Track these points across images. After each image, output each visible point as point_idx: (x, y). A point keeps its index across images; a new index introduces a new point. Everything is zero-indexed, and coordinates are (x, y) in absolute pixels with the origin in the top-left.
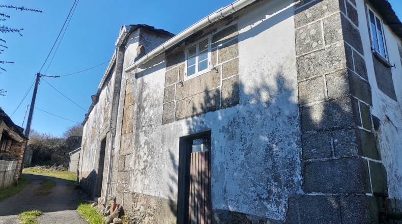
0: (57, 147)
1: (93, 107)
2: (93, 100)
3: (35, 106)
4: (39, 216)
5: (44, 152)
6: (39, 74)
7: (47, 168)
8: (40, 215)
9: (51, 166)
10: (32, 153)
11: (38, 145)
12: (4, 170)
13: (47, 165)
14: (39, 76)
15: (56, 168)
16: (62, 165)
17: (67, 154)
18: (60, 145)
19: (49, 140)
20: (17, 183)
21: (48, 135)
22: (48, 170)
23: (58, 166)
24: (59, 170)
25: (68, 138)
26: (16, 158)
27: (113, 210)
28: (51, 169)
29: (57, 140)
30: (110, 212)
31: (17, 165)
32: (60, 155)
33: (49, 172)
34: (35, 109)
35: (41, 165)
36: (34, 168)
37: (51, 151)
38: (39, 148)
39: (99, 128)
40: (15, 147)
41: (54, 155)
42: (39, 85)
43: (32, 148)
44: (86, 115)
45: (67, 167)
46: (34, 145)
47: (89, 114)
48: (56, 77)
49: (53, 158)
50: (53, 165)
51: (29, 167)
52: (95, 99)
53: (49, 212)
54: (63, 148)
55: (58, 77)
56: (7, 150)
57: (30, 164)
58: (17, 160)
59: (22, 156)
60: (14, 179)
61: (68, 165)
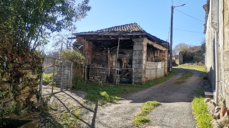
0: (196, 52)
1: (208, 16)
2: (205, 10)
3: (173, 27)
4: (156, 106)
5: (189, 55)
6: (172, 6)
7: (192, 64)
8: (158, 105)
9: (194, 62)
10: (182, 56)
11: (185, 51)
12: (155, 68)
13: (192, 63)
14: (172, 8)
15: (197, 64)
16: (201, 62)
17: (203, 55)
18: (198, 50)
19: (191, 48)
20: (166, 75)
21: (190, 45)
22: (192, 65)
23: (198, 63)
24: (199, 65)
25: (202, 45)
26: (164, 60)
27: (223, 116)
28: (194, 65)
29: (196, 47)
30: (219, 116)
31: (165, 65)
32: (199, 56)
33: (193, 67)
34: (173, 30)
35: (188, 62)
36: (185, 64)
37: (193, 54)
38: (186, 53)
39: (211, 30)
40: (162, 54)
41: (195, 57)
42: (173, 14)
43: (182, 54)
44: (204, 25)
45: (204, 63)
46: (183, 52)
47: (206, 24)
48: (183, 5)
49: (195, 58)
50: (195, 62)
51: (182, 64)
52: (206, 8)
53: (168, 102)
54: (199, 51)
55: (184, 5)
56: (158, 56)
57: (182, 62)
58: (164, 61)
59: (166, 59)
60: (165, 73)
61: (204, 62)
